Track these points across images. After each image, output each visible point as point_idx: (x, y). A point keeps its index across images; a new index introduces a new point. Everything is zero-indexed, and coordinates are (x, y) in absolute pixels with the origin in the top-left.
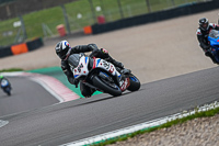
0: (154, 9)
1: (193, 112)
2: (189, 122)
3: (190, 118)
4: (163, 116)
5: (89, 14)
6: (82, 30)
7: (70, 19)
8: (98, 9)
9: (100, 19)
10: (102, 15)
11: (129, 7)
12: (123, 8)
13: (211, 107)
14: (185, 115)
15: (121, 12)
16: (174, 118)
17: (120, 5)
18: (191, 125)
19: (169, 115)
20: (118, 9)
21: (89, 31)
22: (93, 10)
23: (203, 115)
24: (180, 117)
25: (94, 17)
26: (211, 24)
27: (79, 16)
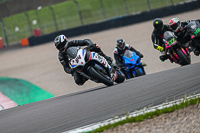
0: (87, 22)
1: (124, 118)
2: (120, 127)
3: (122, 123)
4: (96, 122)
5: (26, 28)
6: (20, 42)
7: (9, 32)
8: (35, 22)
9: (36, 31)
10: (38, 28)
11: (63, 20)
12: (58, 22)
13: (141, 113)
14: (117, 121)
15: (56, 25)
16: (106, 123)
17: (55, 19)
18: (122, 129)
19: (102, 121)
20: (53, 22)
21: (27, 43)
22: (30, 23)
23: (133, 120)
24: (112, 122)
25: (31, 30)
26: (127, 45)
27: (17, 29)
